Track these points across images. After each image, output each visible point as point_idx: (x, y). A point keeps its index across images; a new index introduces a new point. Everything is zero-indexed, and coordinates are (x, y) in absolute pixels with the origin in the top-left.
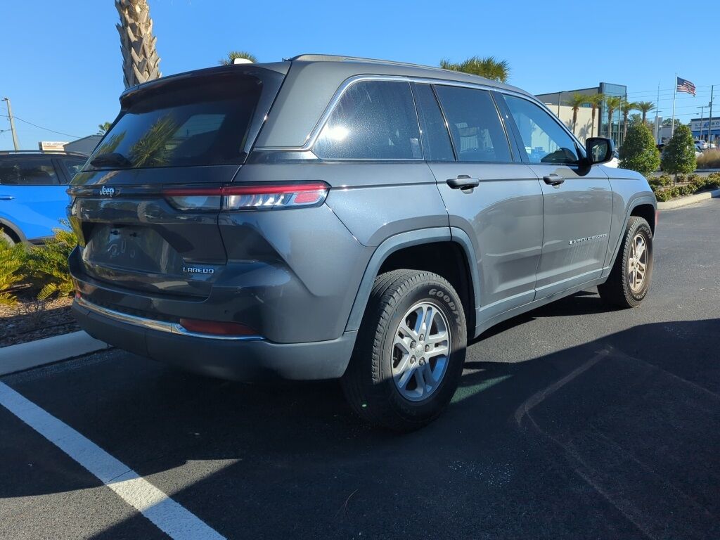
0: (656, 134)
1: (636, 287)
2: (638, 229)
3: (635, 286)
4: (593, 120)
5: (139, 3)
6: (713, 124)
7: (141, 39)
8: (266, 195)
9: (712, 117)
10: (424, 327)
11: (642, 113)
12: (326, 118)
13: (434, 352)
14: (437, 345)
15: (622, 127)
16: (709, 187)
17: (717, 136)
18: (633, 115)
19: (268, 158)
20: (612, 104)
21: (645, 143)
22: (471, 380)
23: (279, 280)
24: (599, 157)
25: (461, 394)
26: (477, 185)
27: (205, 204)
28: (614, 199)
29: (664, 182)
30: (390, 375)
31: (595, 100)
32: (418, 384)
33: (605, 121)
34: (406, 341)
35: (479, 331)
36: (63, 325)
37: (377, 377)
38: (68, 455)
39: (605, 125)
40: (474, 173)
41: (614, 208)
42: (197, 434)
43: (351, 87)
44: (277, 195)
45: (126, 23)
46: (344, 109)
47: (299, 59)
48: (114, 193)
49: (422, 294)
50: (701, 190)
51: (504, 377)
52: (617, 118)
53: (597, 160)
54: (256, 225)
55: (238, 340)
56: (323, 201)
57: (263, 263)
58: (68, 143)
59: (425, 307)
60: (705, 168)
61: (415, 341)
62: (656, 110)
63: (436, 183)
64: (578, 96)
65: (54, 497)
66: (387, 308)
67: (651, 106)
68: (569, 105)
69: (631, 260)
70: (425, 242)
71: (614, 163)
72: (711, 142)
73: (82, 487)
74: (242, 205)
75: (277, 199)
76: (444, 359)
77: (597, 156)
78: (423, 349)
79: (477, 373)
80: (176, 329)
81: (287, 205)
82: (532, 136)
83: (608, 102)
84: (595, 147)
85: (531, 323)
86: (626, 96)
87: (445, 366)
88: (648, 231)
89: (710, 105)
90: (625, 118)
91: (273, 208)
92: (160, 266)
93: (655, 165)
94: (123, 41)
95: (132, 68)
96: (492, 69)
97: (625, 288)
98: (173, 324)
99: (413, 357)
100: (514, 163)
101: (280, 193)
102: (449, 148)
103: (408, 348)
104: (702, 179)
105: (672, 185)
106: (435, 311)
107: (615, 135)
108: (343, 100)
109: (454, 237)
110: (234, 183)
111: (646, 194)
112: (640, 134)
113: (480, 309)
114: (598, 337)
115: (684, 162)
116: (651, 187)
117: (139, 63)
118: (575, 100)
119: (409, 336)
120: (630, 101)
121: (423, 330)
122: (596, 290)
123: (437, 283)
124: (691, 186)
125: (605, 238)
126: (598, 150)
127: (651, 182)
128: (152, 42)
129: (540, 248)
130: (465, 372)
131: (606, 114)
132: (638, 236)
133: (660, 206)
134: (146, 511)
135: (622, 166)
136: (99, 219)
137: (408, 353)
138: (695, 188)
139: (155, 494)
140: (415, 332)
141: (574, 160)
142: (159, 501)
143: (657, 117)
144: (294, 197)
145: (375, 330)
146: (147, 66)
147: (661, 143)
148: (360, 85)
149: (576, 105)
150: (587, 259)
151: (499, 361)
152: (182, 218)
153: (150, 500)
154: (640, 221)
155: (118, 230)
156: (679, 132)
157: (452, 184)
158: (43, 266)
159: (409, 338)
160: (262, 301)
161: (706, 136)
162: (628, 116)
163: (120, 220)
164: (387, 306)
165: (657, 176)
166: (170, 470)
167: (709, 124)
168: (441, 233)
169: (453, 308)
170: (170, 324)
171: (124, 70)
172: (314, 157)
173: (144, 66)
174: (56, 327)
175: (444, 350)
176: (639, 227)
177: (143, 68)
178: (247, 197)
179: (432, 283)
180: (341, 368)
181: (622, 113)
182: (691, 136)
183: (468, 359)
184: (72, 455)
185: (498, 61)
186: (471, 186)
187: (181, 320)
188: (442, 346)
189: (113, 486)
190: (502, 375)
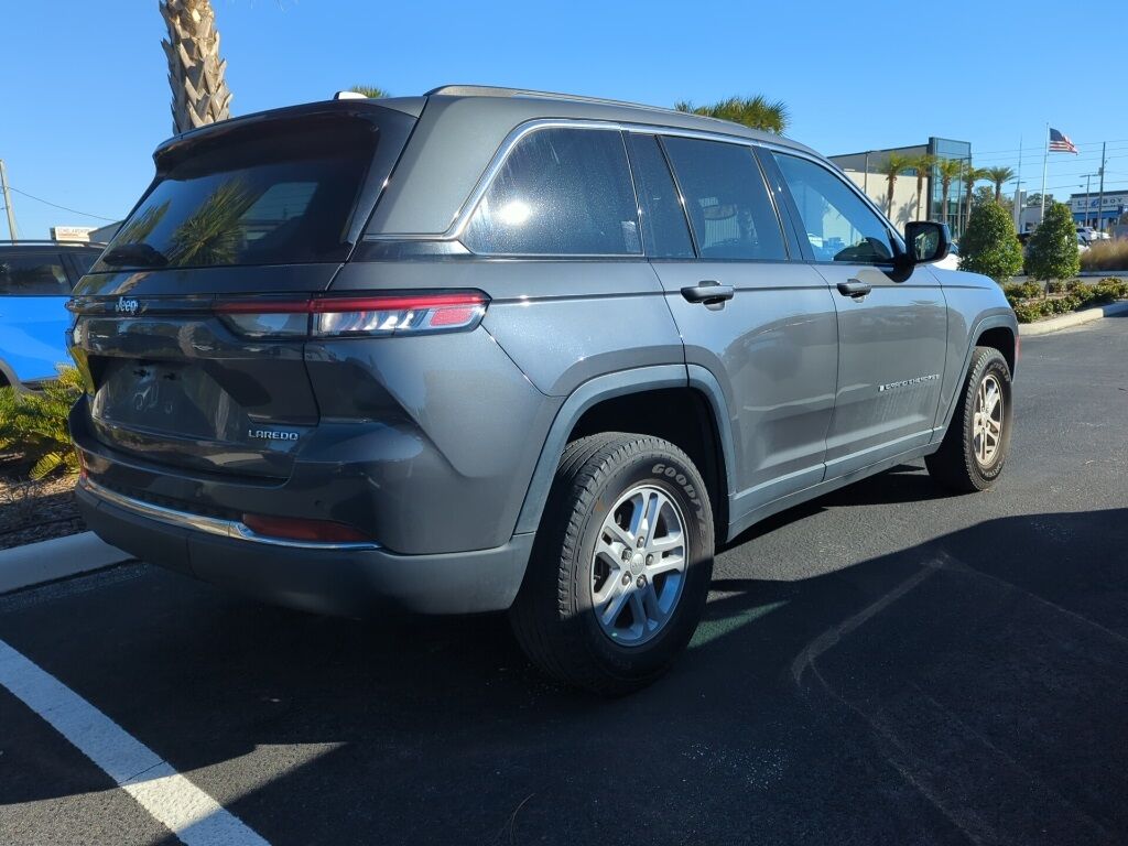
0: (1016, 218)
1: (986, 458)
2: (988, 367)
3: (983, 458)
4: (919, 196)
5: (200, 6)
6: (1106, 201)
7: (200, 64)
8: (383, 313)
9: (1104, 190)
10: (644, 525)
11: (994, 185)
12: (484, 189)
13: (662, 565)
14: (665, 555)
15: (964, 206)
16: (1099, 300)
17: (1111, 220)
18: (981, 189)
19: (387, 252)
20: (948, 171)
21: (1000, 230)
22: (723, 609)
23: (406, 451)
24: (927, 253)
25: (705, 633)
26: (730, 297)
27: (285, 327)
28: (950, 319)
29: (1029, 292)
30: (587, 603)
31: (922, 164)
32: (635, 617)
33: (937, 197)
34: (615, 549)
35: (735, 530)
36: (70, 520)
37: (567, 608)
38: (63, 736)
39: (937, 204)
40: (724, 277)
41: (950, 332)
42: (276, 700)
43: (525, 139)
44: (401, 312)
45: (177, 39)
46: (513, 172)
47: (441, 93)
48: (139, 309)
49: (641, 471)
50: (1087, 305)
51: (776, 605)
52: (956, 192)
53: (923, 257)
54: (368, 363)
55: (339, 549)
56: (478, 322)
57: (379, 424)
58: (96, 229)
59: (646, 494)
60: (1093, 270)
61: (630, 549)
62: (1015, 180)
63: (664, 293)
64: (896, 157)
65: (36, 807)
66: (585, 496)
67: (1008, 175)
68: (882, 172)
69: (977, 416)
70: (647, 388)
71: (951, 262)
72: (1102, 231)
73: (82, 791)
74: (343, 329)
75: (401, 319)
76: (678, 578)
77: (923, 252)
78: (643, 561)
79: (733, 598)
80: (237, 531)
81: (418, 328)
82: (824, 219)
83: (943, 168)
84: (919, 237)
85: (820, 516)
86: (970, 158)
87: (679, 589)
88: (1004, 370)
89: (1101, 172)
90: (969, 192)
91: (395, 334)
92: (215, 427)
93: (1015, 265)
94: (171, 66)
95: (186, 109)
96: (763, 116)
97: (968, 460)
98: (233, 523)
99: (627, 574)
100: (790, 261)
101: (406, 308)
102: (686, 237)
103: (618, 559)
104: (1088, 288)
105: (1042, 297)
106: (662, 499)
107: (953, 219)
108: (512, 159)
109: (694, 380)
110: (332, 293)
111: (1000, 311)
112: (991, 217)
113: (737, 496)
114: (926, 539)
115: (1061, 261)
116: (1010, 301)
117: (198, 101)
118: (892, 164)
119: (620, 540)
120: (976, 166)
121: (644, 530)
122: (922, 463)
123: (666, 455)
124: (1071, 298)
125: (937, 380)
126: (924, 242)
127: (1008, 293)
128: (218, 67)
129: (832, 396)
130: (713, 596)
131: (938, 187)
132: (988, 377)
133: (1024, 330)
134: (183, 832)
135: (964, 266)
136: (117, 350)
137: (619, 568)
138: (1077, 303)
139: (201, 802)
140: (629, 534)
141: (886, 257)
142: (207, 815)
143: (1018, 190)
144: (430, 314)
145: (563, 531)
146: (211, 107)
147: (1024, 232)
148: (540, 134)
149: (892, 172)
150: (908, 414)
151: (767, 578)
152: (253, 350)
153: (191, 814)
154: (991, 354)
155: (147, 369)
156: (1053, 214)
157: (690, 295)
158: (40, 425)
159: (620, 544)
160: (378, 486)
161: (1095, 221)
162: (973, 189)
163: (151, 353)
164: (584, 491)
165: (1019, 283)
166: (228, 762)
167: (1099, 201)
168: (671, 374)
169: (692, 495)
170: (227, 523)
171: (174, 113)
172: (463, 250)
173: (205, 106)
174: (56, 524)
175: (676, 562)
176: (990, 364)
177: (203, 110)
178: (352, 315)
179: (657, 453)
180: (508, 594)
181: (964, 184)
182: (1071, 220)
183: (717, 575)
184: (69, 736)
185: (770, 101)
186: (720, 299)
187: (244, 516)
188: (675, 556)
189: (133, 789)
190: (771, 602)
